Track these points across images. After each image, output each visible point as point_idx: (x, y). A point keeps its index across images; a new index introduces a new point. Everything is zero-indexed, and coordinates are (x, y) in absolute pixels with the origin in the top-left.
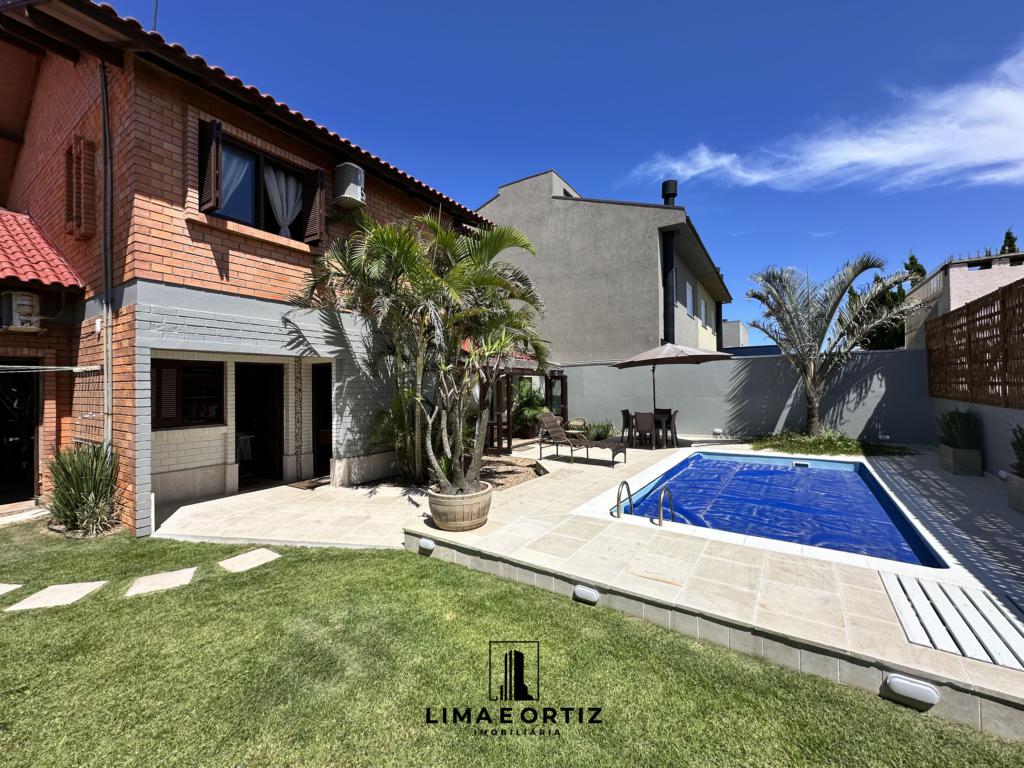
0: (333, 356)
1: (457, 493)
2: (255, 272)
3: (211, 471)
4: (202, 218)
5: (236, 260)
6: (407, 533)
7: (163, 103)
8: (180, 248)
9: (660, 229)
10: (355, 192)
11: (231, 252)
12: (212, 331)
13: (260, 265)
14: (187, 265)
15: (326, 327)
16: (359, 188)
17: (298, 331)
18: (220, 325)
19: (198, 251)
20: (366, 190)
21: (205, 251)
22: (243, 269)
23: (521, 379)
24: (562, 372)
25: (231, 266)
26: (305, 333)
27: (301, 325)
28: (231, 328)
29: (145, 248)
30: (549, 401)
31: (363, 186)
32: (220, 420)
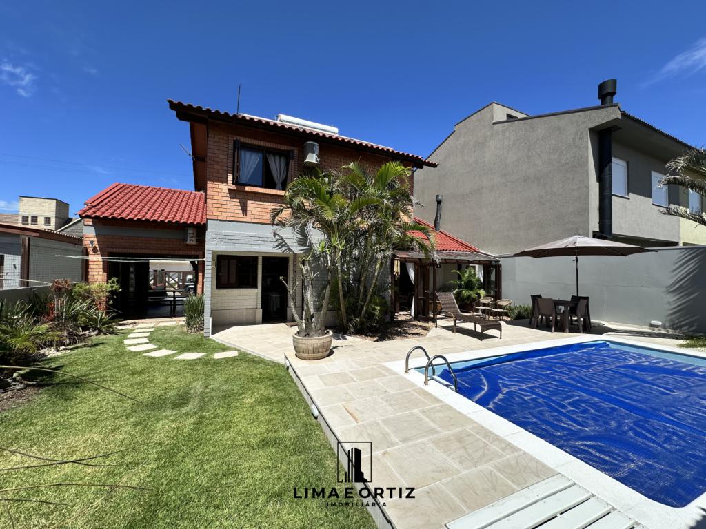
0: (302, 252)
2: (260, 210)
4: (234, 187)
5: (251, 205)
6: (285, 356)
7: (219, 137)
8: (225, 203)
9: (591, 130)
10: (312, 158)
11: (248, 201)
12: (238, 242)
13: (262, 206)
14: (228, 211)
15: (300, 236)
16: (314, 155)
17: (282, 239)
18: (242, 238)
19: (233, 203)
21: (236, 202)
22: (254, 209)
25: (248, 209)
26: (286, 240)
27: (284, 236)
28: (248, 239)
29: (211, 205)
31: (317, 153)
32: (255, 286)
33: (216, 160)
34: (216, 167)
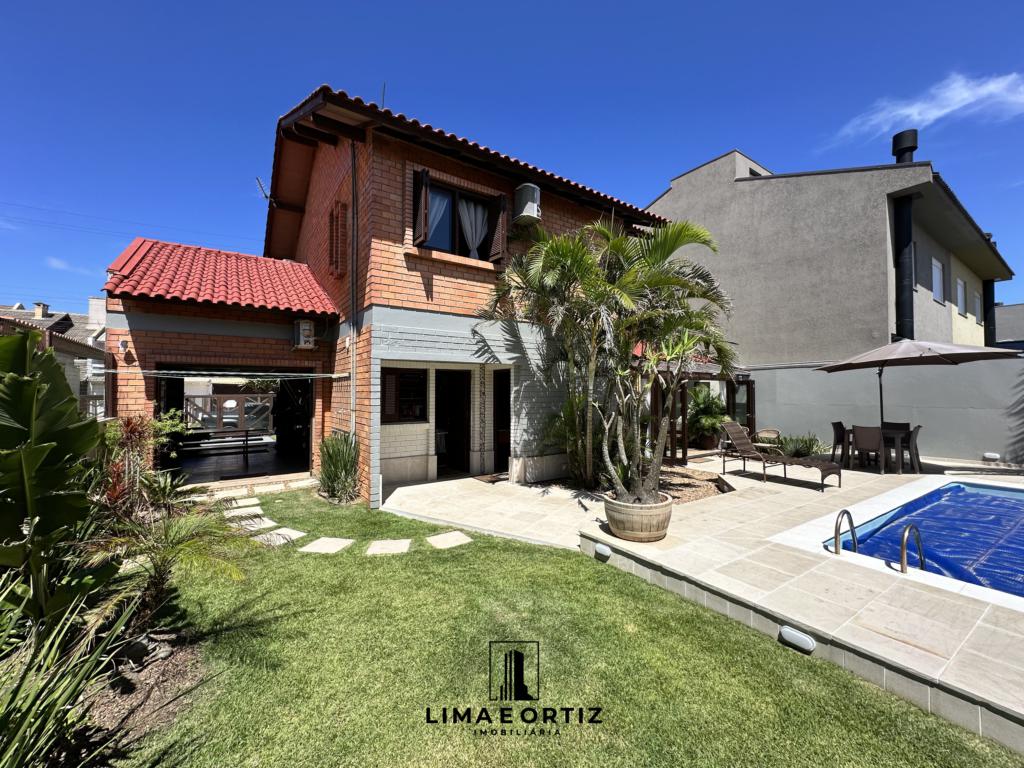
0: (511, 362)
1: (634, 502)
2: (452, 291)
3: (417, 460)
4: (414, 251)
5: (438, 283)
6: (583, 536)
7: (389, 163)
8: (399, 277)
9: (889, 195)
10: (532, 210)
11: (434, 277)
12: (420, 344)
13: (455, 286)
14: (405, 291)
15: (508, 337)
16: (536, 205)
17: (484, 341)
18: (427, 338)
19: (412, 279)
20: (541, 206)
21: (416, 277)
22: (442, 290)
23: (696, 384)
24: (748, 376)
25: (435, 289)
26: (489, 343)
27: (486, 335)
28: (434, 341)
29: (377, 280)
30: (731, 408)
31: (538, 203)
32: (423, 418)
33: (385, 202)
34: (385, 215)
